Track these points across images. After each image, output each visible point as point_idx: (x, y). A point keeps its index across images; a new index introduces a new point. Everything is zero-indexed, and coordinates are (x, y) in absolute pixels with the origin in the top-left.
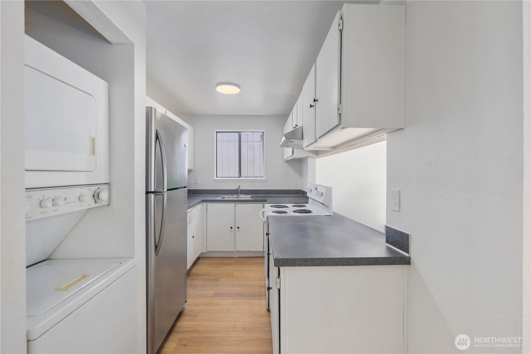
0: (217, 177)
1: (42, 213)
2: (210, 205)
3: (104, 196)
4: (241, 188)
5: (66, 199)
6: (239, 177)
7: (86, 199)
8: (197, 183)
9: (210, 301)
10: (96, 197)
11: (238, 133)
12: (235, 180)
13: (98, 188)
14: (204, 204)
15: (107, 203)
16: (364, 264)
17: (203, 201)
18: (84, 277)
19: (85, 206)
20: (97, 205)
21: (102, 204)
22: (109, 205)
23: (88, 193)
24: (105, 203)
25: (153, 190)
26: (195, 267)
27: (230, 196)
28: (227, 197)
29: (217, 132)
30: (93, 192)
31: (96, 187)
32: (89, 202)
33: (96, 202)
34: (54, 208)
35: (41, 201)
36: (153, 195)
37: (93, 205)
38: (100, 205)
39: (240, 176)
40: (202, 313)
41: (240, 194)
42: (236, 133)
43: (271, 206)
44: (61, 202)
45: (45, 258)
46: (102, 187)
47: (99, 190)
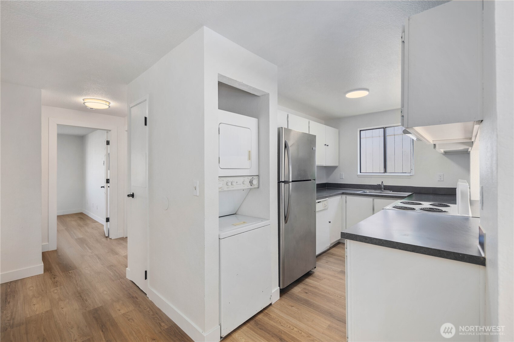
0: (360, 172)
1: (227, 188)
2: (349, 198)
3: (255, 182)
4: (385, 184)
5: (237, 182)
6: (384, 173)
7: (246, 183)
8: (342, 178)
9: (335, 274)
10: (251, 182)
11: (383, 129)
12: (379, 175)
13: (253, 178)
14: (344, 196)
15: (258, 187)
16: (423, 252)
17: (343, 194)
18: (244, 223)
19: (246, 187)
20: (252, 187)
21: (254, 187)
22: (258, 188)
23: (247, 180)
24: (256, 186)
25: (283, 180)
26: (334, 249)
27: (373, 191)
28: (368, 192)
29: (360, 131)
30: (250, 180)
31: (252, 177)
32: (247, 186)
33: (251, 185)
34: (232, 186)
35: (227, 182)
36: (283, 184)
37: (250, 187)
38: (253, 187)
39: (385, 171)
40: (325, 280)
41: (384, 189)
42: (380, 129)
43: (401, 202)
44: (234, 184)
45: (234, 213)
46: (254, 177)
47: (253, 179)
